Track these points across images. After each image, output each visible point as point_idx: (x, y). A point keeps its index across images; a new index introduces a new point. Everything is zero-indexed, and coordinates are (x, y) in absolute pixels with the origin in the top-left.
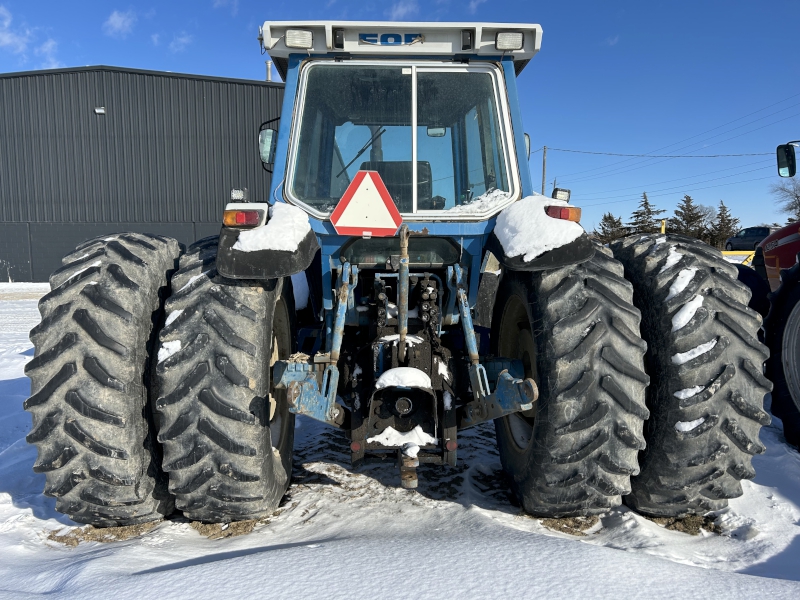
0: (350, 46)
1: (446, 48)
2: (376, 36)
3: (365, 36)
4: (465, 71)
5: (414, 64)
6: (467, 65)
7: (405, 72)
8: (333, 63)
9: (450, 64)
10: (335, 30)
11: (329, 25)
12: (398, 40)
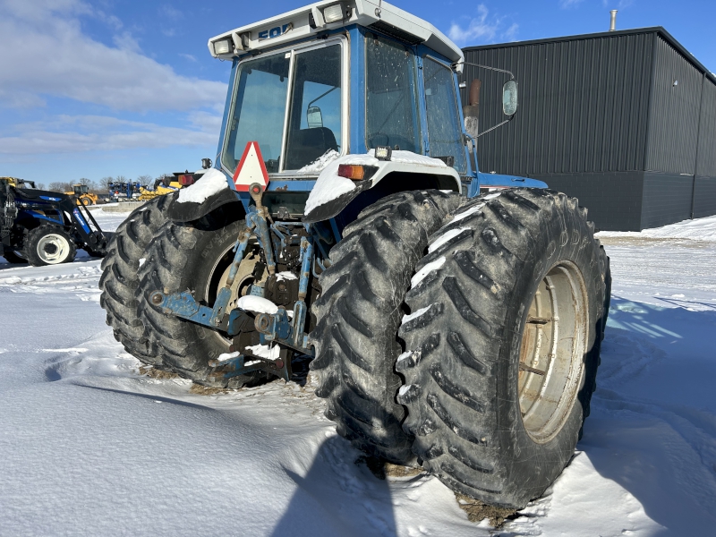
0: (254, 44)
1: (306, 30)
2: (267, 32)
3: (262, 33)
4: (324, 46)
5: (292, 48)
6: (323, 41)
7: (287, 56)
8: (251, 59)
9: (316, 42)
10: (240, 34)
11: (233, 33)
12: (278, 30)
